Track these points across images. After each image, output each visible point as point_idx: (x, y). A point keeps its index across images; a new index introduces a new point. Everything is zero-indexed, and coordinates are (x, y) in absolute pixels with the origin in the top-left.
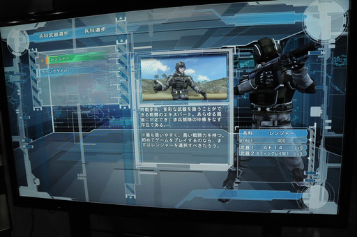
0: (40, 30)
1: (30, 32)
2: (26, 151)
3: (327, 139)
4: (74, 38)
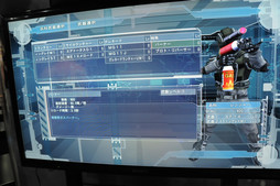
0: (41, 24)
1: (32, 26)
2: (31, 122)
3: (277, 109)
4: (69, 30)
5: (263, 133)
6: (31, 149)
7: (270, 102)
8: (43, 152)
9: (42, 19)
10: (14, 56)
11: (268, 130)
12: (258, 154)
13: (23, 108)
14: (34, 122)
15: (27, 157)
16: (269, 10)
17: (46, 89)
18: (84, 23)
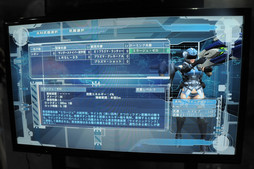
0: (37, 29)
1: (29, 30)
2: (24, 112)
3: (229, 106)
4: (62, 35)
5: (218, 125)
6: (22, 136)
7: (224, 100)
8: (33, 139)
9: (39, 25)
10: (12, 55)
11: (222, 123)
12: (214, 142)
13: (17, 100)
14: (27, 112)
15: (19, 142)
16: (223, 28)
17: (38, 85)
18: (75, 31)
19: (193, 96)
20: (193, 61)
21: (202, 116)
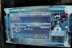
0: (12, 9)
1: (10, 10)
3: (69, 33)
4: (19, 11)
5: (65, 38)
6: (7, 40)
7: (67, 31)
8: (10, 41)
10: (5, 17)
11: (66, 38)
12: (64, 43)
13: (6, 30)
14: (9, 34)
15: (6, 42)
16: (67, 9)
17: (12, 25)
18: (23, 10)
19: (58, 29)
20: (58, 19)
21: (60, 35)
